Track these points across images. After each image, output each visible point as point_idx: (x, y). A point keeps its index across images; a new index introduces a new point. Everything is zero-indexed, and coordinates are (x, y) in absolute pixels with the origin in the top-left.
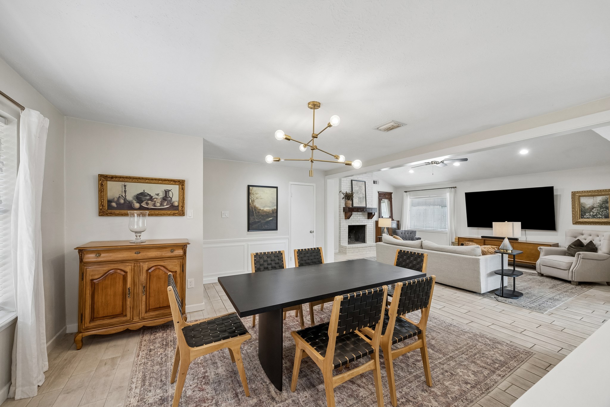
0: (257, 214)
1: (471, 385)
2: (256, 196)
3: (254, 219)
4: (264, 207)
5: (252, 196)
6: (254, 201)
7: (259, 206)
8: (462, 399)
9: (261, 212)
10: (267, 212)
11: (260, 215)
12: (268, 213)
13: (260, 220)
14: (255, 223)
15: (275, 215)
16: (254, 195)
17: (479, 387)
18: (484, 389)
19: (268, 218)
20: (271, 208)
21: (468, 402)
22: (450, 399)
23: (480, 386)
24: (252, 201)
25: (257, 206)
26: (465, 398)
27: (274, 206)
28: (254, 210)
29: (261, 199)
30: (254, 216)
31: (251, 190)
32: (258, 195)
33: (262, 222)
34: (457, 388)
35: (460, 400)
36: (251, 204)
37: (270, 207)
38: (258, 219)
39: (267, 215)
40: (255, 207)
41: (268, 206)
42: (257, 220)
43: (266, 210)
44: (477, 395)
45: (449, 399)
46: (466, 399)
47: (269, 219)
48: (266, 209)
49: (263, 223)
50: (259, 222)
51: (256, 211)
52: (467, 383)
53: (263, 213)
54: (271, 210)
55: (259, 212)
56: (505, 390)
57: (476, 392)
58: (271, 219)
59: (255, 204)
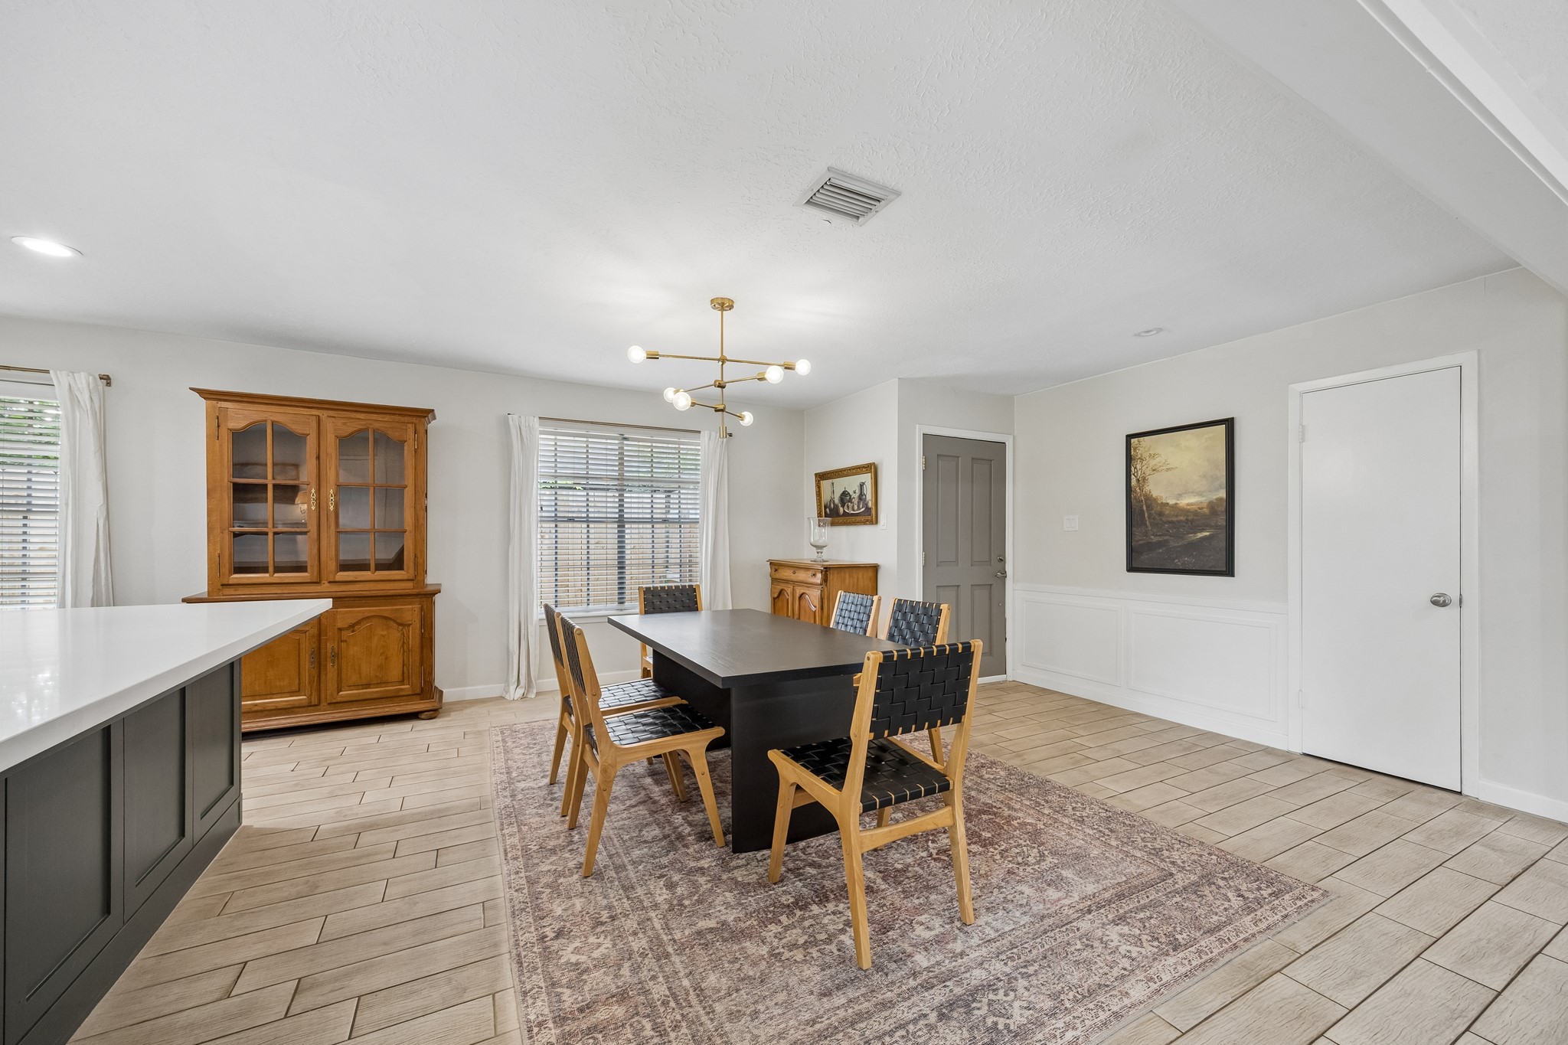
0: (1154, 519)
1: (549, 938)
2: (1152, 463)
3: (1146, 534)
4: (1180, 496)
5: (1138, 467)
6: (1144, 479)
7: (1162, 495)
8: (529, 905)
9: (1167, 512)
10: (1188, 511)
11: (1165, 523)
12: (1195, 513)
13: (1166, 538)
14: (1150, 547)
15: (1222, 521)
16: (1144, 462)
17: (535, 949)
18: (523, 954)
19: (1195, 533)
20: (1205, 498)
21: (516, 908)
22: (541, 890)
23: (535, 953)
24: (1138, 480)
25: (1155, 494)
26: (527, 910)
27: (1217, 490)
28: (1145, 508)
29: (1168, 470)
30: (1146, 525)
31: (1135, 449)
32: (1158, 459)
33: (1172, 544)
34: (559, 911)
35: (528, 900)
36: (1135, 491)
37: (1200, 494)
38: (1160, 536)
39: (1192, 520)
40: (1149, 498)
41: (1192, 492)
42: (1155, 539)
43: (1188, 505)
44: (520, 933)
45: (542, 888)
46: (523, 910)
47: (1200, 535)
48: (1187, 501)
49: (1178, 547)
50: (1160, 544)
51: (1152, 509)
52: (559, 934)
53: (1177, 516)
54: (1205, 505)
55: (1161, 514)
56: (494, 999)
57: (527, 935)
58: (1207, 534)
59: (1147, 489)
